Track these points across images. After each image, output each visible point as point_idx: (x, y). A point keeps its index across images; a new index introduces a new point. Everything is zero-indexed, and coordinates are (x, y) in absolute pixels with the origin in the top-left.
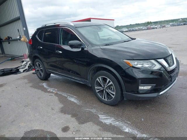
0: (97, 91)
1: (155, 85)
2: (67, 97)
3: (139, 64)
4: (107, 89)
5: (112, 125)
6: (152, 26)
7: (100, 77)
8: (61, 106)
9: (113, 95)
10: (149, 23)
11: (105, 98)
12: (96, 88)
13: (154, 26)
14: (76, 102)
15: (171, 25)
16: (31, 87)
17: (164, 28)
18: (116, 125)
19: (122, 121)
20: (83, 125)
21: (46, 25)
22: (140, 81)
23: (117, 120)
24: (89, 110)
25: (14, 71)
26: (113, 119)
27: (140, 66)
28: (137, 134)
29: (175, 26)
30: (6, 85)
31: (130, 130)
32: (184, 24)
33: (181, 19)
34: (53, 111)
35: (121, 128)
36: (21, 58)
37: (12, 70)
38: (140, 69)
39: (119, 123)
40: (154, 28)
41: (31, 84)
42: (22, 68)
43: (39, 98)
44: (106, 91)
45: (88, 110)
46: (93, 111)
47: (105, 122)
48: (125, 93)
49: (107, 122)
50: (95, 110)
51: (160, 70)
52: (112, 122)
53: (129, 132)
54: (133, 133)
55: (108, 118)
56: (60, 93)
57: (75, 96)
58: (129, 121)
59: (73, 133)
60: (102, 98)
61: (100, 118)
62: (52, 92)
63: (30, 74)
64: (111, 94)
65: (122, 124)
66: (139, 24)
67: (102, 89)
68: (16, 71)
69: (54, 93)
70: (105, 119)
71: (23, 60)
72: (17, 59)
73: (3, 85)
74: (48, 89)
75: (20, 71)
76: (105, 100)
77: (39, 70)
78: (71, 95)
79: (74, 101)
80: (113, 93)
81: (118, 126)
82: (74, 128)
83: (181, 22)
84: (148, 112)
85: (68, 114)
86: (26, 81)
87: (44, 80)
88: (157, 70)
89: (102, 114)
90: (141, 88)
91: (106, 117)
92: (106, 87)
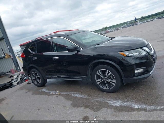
0: (98, 83)
1: (146, 67)
2: (71, 95)
3: (131, 54)
4: (107, 79)
5: (122, 106)
6: (109, 30)
7: (99, 71)
8: (70, 102)
9: (114, 83)
10: (106, 28)
11: (106, 87)
12: (97, 80)
13: (111, 30)
14: (81, 96)
15: (122, 27)
16: (33, 94)
17: (119, 30)
18: (125, 106)
19: (128, 101)
20: (99, 112)
21: (36, 39)
22: (135, 66)
23: (124, 101)
24: (97, 100)
25: (8, 86)
26: (120, 102)
27: (132, 55)
28: (146, 107)
29: (126, 27)
30: (7, 98)
31: (139, 106)
32: (133, 25)
33: (129, 21)
34: (65, 108)
35: (131, 106)
36: (8, 74)
37: (5, 85)
38: (132, 57)
39: (127, 103)
40: (111, 32)
41: (31, 93)
42: (15, 82)
43: (46, 101)
44: (106, 81)
45: (95, 100)
46: (100, 100)
47: (116, 105)
48: (124, 78)
49: (117, 105)
50: (102, 99)
51: (146, 55)
52: (121, 104)
53: (139, 108)
54: (143, 107)
55: (116, 102)
56: (63, 93)
57: (78, 93)
58: (134, 100)
59: (94, 120)
60: (104, 88)
61: (110, 103)
62: (55, 94)
63: (24, 85)
64: (111, 83)
65: (130, 103)
66: (97, 30)
67: (103, 80)
68: (10, 85)
69: (57, 94)
70: (113, 103)
71: (11, 75)
72: (3, 75)
73: (4, 99)
74: (50, 92)
75: (14, 85)
76: (106, 89)
77: (35, 79)
78: (74, 93)
79: (79, 96)
80: (113, 82)
81: (127, 105)
82: (92, 116)
83: (129, 24)
84: (145, 90)
85: (81, 107)
86: (24, 91)
87: (42, 87)
88: (144, 55)
89: (109, 101)
90: (136, 71)
91: (114, 102)
92: (106, 78)
